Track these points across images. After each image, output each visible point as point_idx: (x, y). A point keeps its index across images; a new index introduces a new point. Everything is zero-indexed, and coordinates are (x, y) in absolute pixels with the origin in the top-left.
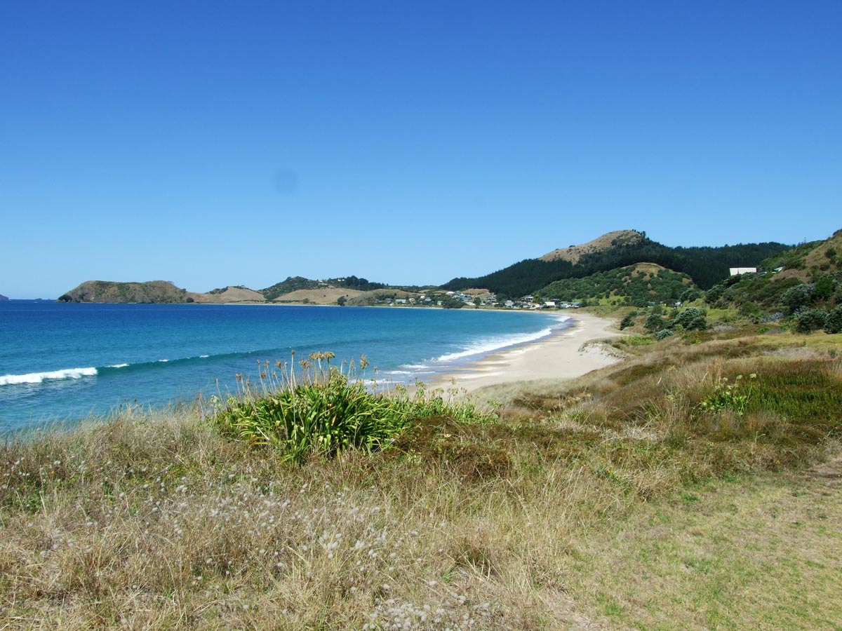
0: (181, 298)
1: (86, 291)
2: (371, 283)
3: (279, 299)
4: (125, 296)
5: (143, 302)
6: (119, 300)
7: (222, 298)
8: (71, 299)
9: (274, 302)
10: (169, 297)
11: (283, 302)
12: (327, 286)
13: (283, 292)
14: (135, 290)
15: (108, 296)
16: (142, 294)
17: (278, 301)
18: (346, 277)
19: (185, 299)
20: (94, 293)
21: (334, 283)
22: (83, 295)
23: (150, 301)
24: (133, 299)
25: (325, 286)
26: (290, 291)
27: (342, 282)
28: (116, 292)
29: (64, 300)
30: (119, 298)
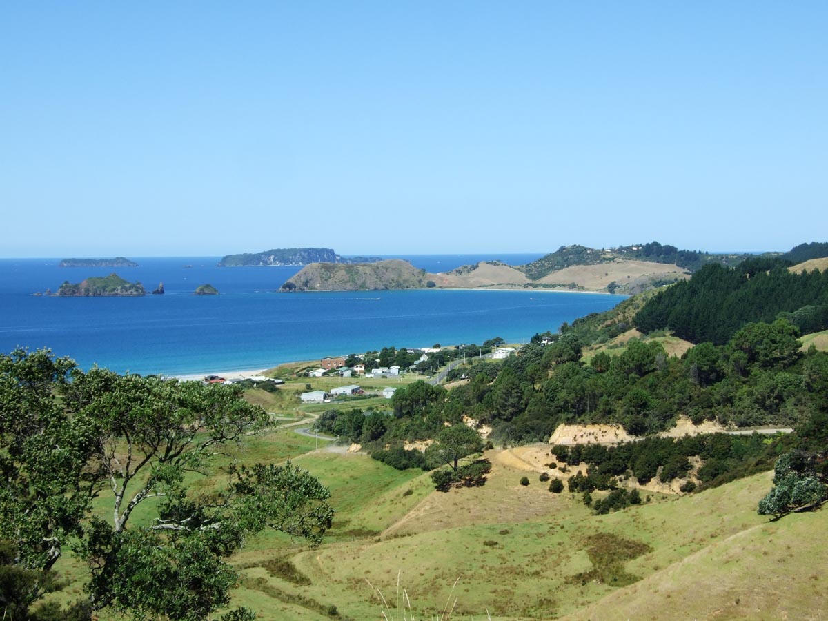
0: (420, 281)
1: (310, 276)
2: (680, 252)
3: (544, 280)
4: (354, 281)
5: (375, 289)
6: (349, 287)
7: (471, 281)
8: (295, 287)
9: (535, 286)
10: (405, 281)
11: (545, 286)
12: (613, 259)
13: (552, 269)
14: (366, 273)
15: (335, 282)
16: (373, 278)
17: (540, 285)
18: (644, 244)
19: (425, 282)
20: (319, 279)
21: (627, 253)
22: (307, 282)
23: (383, 287)
24: (363, 285)
25: (610, 260)
26: (562, 267)
27: (638, 250)
28: (344, 277)
29: (287, 289)
30: (349, 284)
